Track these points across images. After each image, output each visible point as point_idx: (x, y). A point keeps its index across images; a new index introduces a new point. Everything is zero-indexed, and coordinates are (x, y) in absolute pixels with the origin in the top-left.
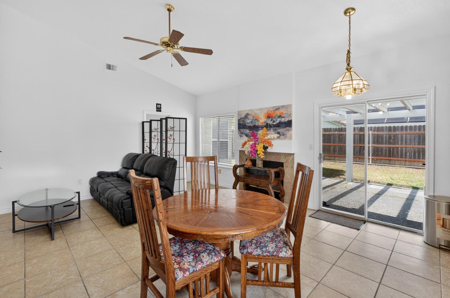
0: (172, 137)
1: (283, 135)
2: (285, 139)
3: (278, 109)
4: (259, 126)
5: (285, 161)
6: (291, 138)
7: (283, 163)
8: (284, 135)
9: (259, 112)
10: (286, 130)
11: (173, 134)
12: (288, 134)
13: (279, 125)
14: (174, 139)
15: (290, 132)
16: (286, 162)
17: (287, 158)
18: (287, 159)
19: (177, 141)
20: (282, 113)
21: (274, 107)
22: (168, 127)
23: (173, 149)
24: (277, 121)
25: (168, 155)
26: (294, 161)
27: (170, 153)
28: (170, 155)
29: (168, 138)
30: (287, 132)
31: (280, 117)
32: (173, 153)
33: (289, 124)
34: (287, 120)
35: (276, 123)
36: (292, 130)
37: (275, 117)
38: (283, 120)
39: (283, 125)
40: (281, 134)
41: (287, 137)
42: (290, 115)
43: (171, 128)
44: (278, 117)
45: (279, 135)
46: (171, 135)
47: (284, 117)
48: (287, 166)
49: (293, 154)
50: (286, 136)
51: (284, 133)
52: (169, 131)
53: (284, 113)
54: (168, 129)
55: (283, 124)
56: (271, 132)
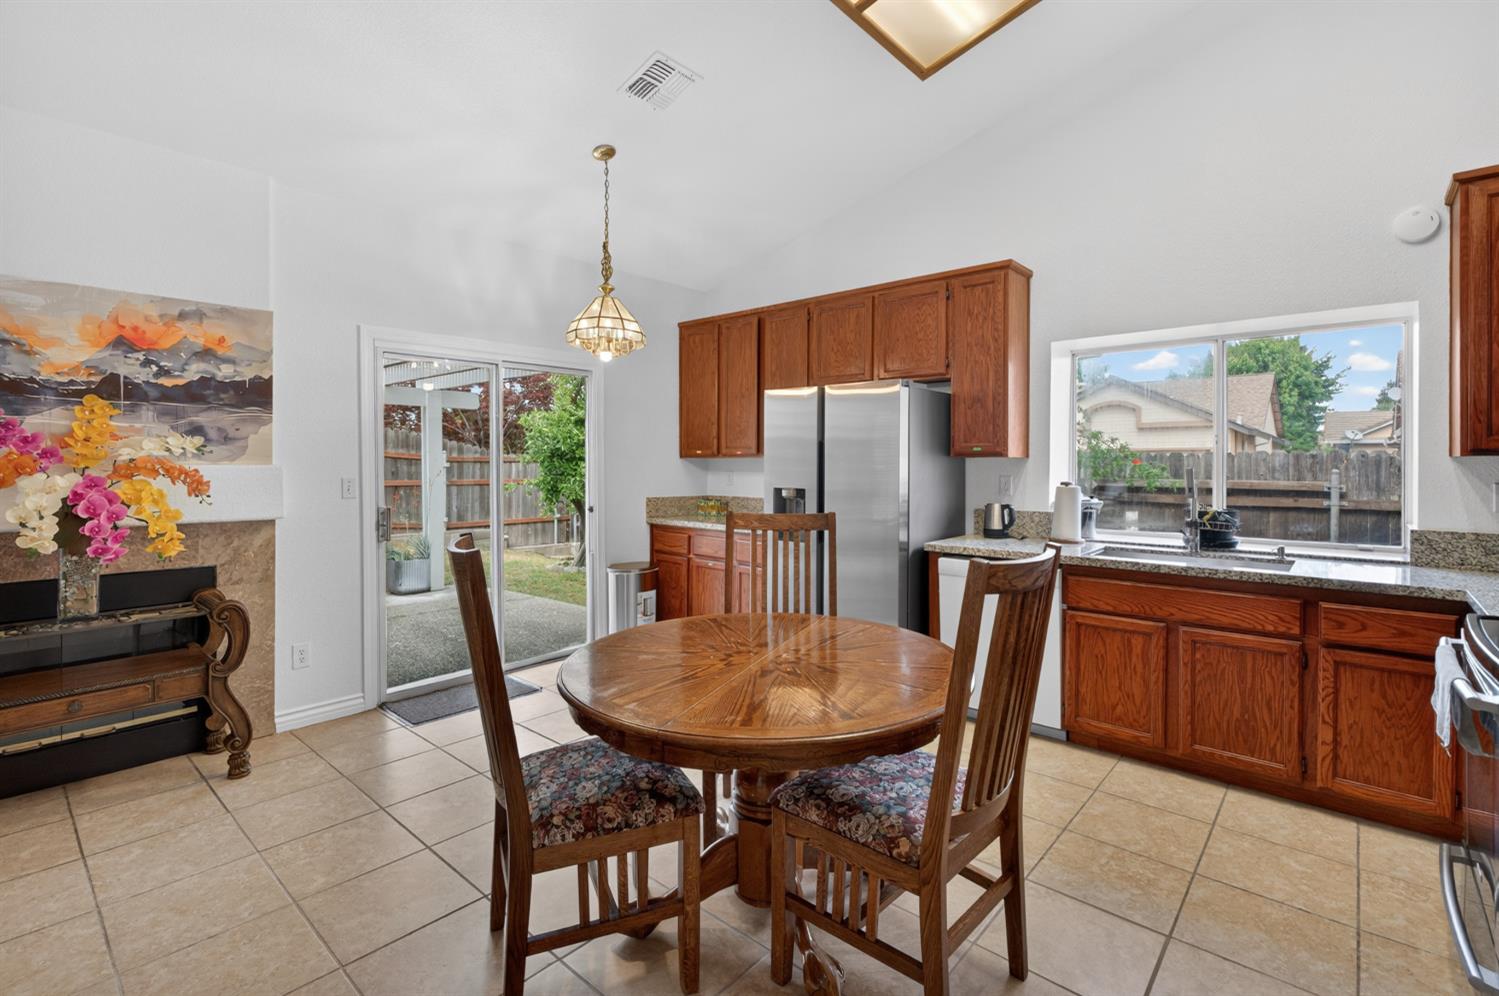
1: (227, 439)
2: (234, 460)
3: (196, 314)
4: (32, 380)
5: (222, 560)
6: (266, 456)
7: (212, 570)
8: (234, 439)
9: (38, 301)
10: (244, 420)
12: (252, 437)
13: (199, 393)
15: (263, 430)
16: (230, 562)
17: (236, 543)
18: (236, 550)
20: (222, 340)
21: (164, 299)
24: (183, 370)
26: (274, 552)
30: (246, 429)
31: (205, 354)
33: (257, 394)
34: (247, 374)
35: (181, 382)
36: (270, 420)
37: (173, 351)
38: (225, 372)
39: (223, 396)
40: (213, 434)
41: (248, 451)
42: (266, 357)
44: (196, 354)
45: (198, 440)
47: (231, 361)
48: (234, 579)
49: (271, 523)
50: (240, 443)
51: (232, 433)
53: (230, 341)
55: (225, 391)
56: (138, 425)
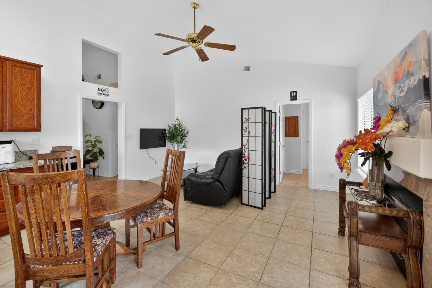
0: (248, 129)
11: (248, 127)
14: (249, 132)
19: (252, 134)
22: (244, 119)
23: (248, 143)
25: (243, 149)
27: (246, 147)
28: (246, 149)
29: (243, 131)
32: (248, 148)
43: (246, 120)
46: (246, 128)
52: (245, 123)
54: (243, 121)
